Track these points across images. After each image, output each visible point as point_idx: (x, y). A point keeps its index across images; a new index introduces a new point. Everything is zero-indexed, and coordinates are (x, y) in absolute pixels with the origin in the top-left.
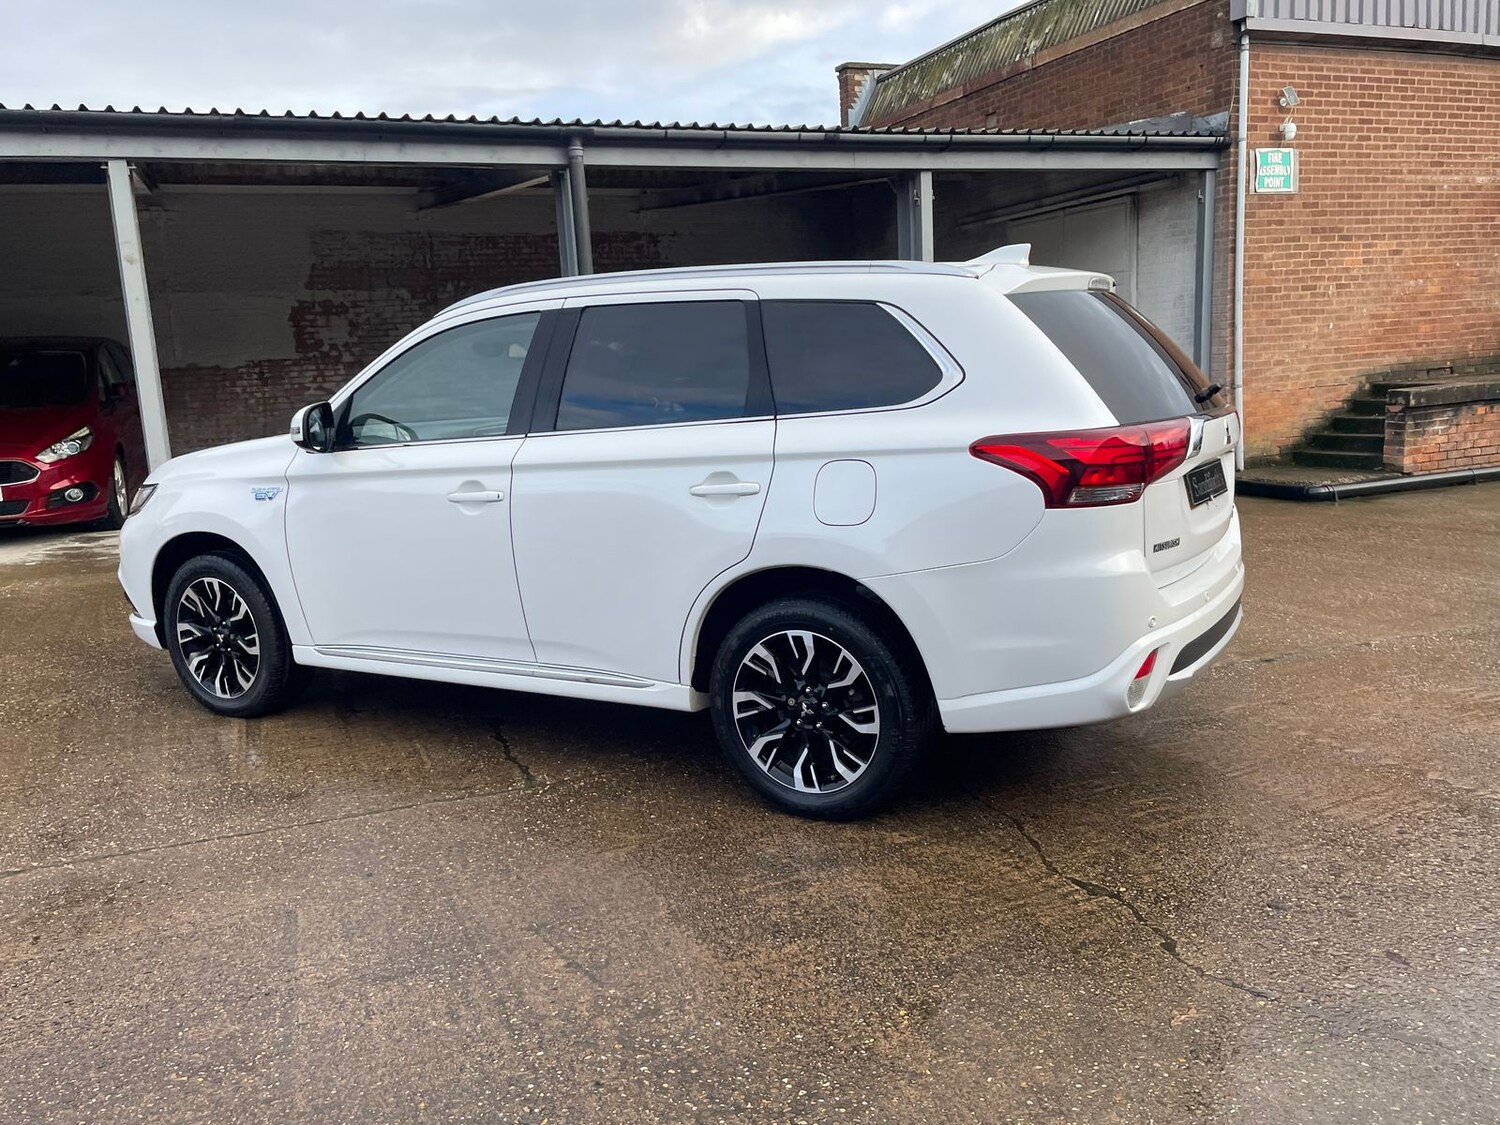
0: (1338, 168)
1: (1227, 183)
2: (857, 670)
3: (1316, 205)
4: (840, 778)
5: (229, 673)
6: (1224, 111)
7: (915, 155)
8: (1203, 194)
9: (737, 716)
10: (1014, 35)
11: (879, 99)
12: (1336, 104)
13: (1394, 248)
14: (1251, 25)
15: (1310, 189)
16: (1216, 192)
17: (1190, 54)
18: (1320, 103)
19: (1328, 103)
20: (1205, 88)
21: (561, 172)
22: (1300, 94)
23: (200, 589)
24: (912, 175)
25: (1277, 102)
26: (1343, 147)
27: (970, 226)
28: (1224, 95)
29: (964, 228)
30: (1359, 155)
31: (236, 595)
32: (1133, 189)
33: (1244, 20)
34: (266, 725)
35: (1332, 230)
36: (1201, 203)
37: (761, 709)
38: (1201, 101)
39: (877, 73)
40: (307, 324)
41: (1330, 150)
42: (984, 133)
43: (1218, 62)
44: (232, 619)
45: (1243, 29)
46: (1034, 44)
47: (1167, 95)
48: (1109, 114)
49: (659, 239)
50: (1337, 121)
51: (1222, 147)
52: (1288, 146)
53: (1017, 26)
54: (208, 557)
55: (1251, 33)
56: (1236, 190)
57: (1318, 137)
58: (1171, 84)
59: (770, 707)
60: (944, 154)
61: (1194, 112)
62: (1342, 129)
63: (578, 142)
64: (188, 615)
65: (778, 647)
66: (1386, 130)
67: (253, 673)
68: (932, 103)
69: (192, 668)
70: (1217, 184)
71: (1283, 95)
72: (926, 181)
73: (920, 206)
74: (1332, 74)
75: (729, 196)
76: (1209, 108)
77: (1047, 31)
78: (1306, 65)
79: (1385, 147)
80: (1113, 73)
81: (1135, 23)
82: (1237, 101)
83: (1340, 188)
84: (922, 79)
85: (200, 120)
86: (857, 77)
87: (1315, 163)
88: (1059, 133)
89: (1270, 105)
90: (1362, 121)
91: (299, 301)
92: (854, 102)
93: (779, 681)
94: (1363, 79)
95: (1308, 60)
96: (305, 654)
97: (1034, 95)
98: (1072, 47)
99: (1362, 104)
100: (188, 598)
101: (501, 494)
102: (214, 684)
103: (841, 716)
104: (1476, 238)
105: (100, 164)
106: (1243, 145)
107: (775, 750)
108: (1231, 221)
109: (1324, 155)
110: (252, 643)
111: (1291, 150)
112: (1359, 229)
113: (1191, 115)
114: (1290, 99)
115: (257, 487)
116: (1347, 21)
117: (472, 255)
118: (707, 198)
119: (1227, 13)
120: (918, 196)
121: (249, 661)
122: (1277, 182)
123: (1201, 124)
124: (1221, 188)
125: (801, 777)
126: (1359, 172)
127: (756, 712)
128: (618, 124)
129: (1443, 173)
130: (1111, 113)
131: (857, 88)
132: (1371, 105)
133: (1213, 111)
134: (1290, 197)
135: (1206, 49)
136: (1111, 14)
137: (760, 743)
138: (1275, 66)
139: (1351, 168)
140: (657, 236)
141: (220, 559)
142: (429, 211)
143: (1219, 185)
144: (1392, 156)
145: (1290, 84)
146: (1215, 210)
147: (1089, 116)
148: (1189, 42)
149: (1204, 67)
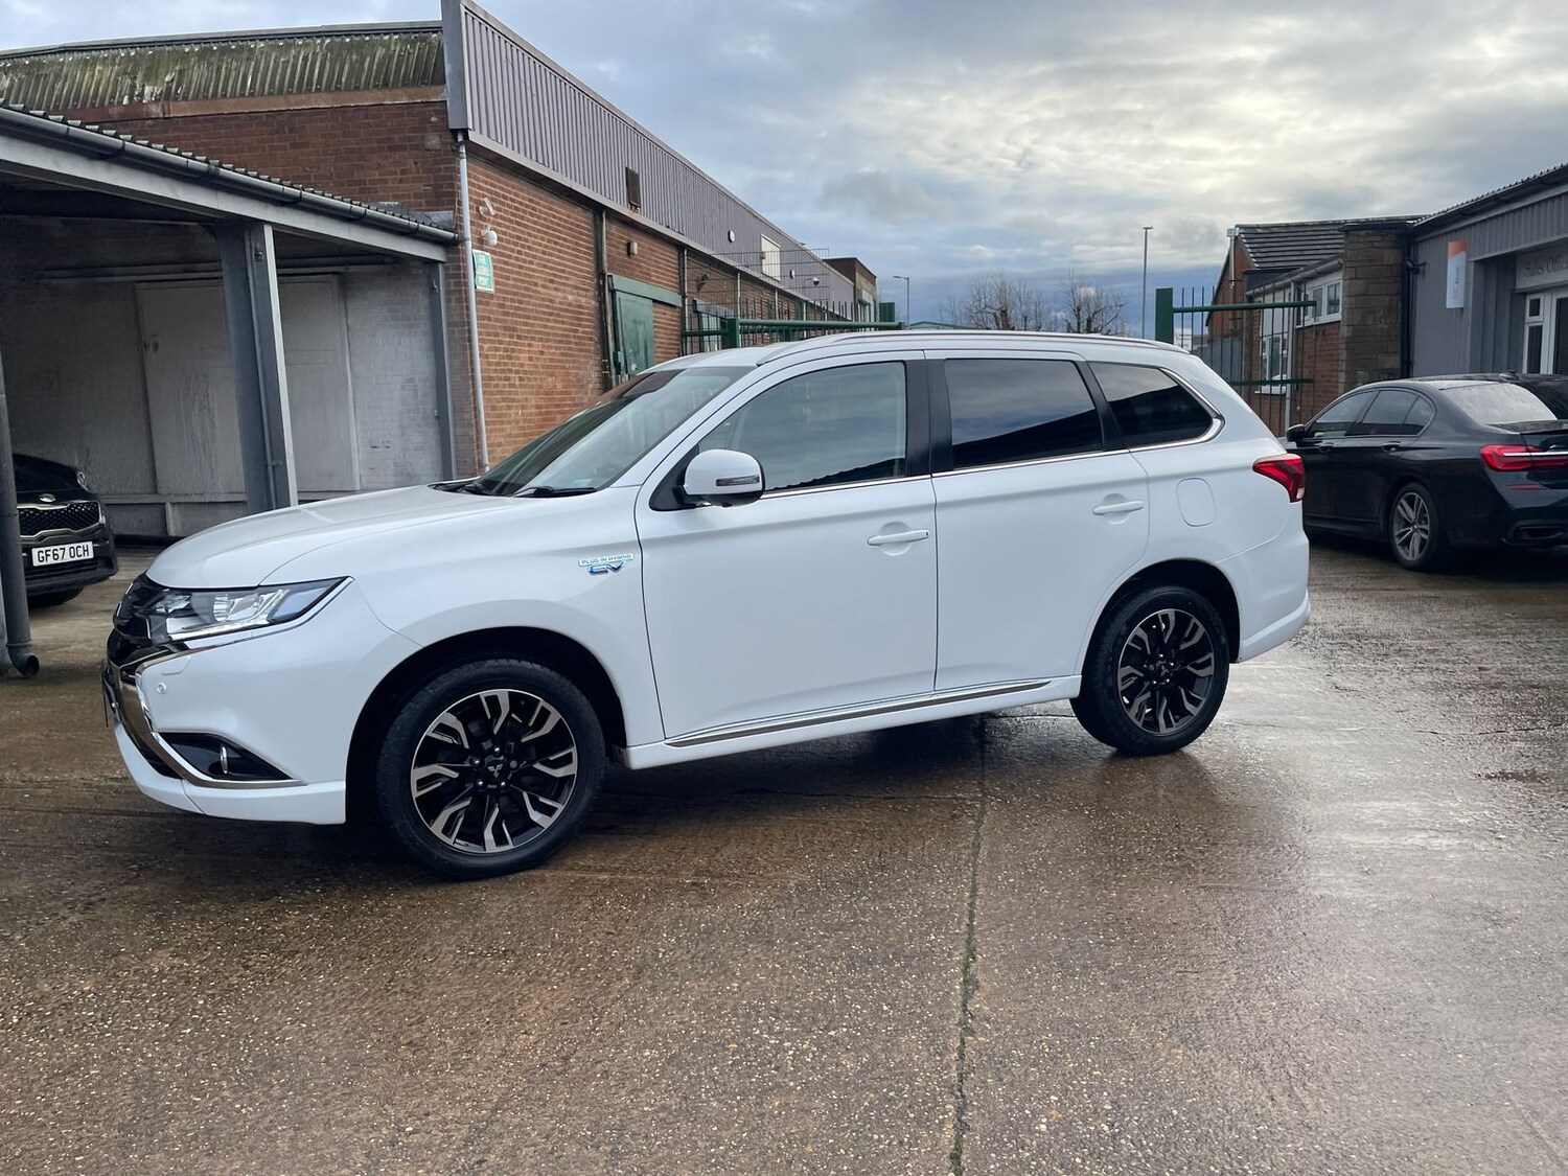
0: (511, 276)
1: (459, 275)
2: (1199, 630)
3: (501, 305)
6: (450, 210)
7: (263, 205)
8: (439, 287)
9: (1120, 688)
10: (106, 72)
13: (541, 349)
14: (469, 137)
15: (499, 290)
16: (447, 285)
17: (401, 148)
19: (501, 218)
20: (422, 184)
23: (468, 710)
24: (257, 224)
25: (478, 209)
26: (512, 258)
28: (446, 196)
30: (518, 266)
31: (540, 703)
32: (340, 269)
33: (464, 130)
35: (513, 329)
36: (432, 292)
38: (416, 196)
41: (505, 259)
42: (312, 192)
43: (436, 163)
44: (527, 739)
45: (460, 139)
46: (149, 90)
47: (372, 183)
50: (506, 234)
51: (452, 245)
52: (487, 250)
55: (469, 144)
56: (466, 284)
58: (377, 173)
60: (285, 209)
61: (410, 205)
62: (509, 242)
66: (528, 248)
67: (561, 801)
69: (438, 829)
70: (447, 276)
71: (484, 204)
72: (268, 233)
73: (263, 260)
74: (501, 193)
76: (427, 205)
77: (167, 79)
78: (489, 181)
79: (529, 262)
80: (293, 146)
82: (460, 203)
83: (513, 293)
87: (501, 269)
89: (474, 212)
90: (517, 237)
94: (515, 201)
95: (490, 177)
98: (228, 107)
99: (516, 223)
100: (439, 728)
101: (925, 531)
103: (1187, 668)
104: (573, 346)
106: (469, 243)
108: (464, 313)
110: (563, 762)
111: (488, 254)
112: (524, 331)
114: (490, 209)
119: (446, 120)
121: (555, 787)
122: (486, 282)
124: (453, 281)
125: (1165, 721)
126: (520, 281)
127: (1134, 681)
129: (556, 289)
132: (520, 224)
133: (434, 208)
134: (491, 296)
135: (420, 147)
136: (271, 83)
139: (516, 277)
143: (451, 278)
144: (532, 270)
145: (485, 195)
146: (448, 301)
148: (396, 137)
149: (419, 165)
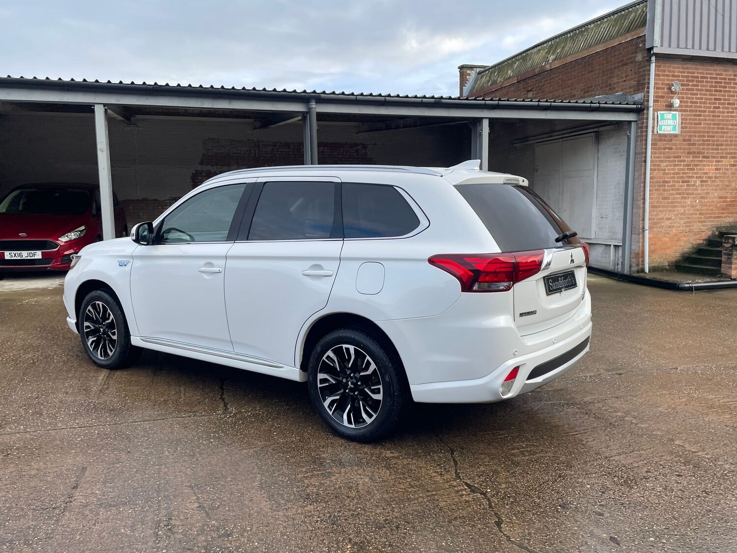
0: (702, 122)
1: (643, 128)
2: (373, 366)
3: (690, 140)
4: (364, 421)
5: (104, 347)
6: (642, 92)
7: (480, 110)
8: (631, 134)
9: (319, 386)
10: (543, 53)
11: (478, 82)
12: (702, 90)
13: (732, 163)
14: (655, 51)
15: (686, 132)
16: (637, 132)
17: (626, 64)
18: (693, 90)
19: (697, 90)
20: (632, 81)
21: (305, 115)
22: (682, 85)
23: (95, 307)
24: (479, 120)
25: (670, 89)
26: (705, 111)
27: (518, 145)
28: (642, 85)
29: (515, 145)
30: (713, 116)
31: (109, 310)
32: (596, 130)
33: (652, 48)
34: (118, 373)
35: (698, 153)
36: (629, 138)
37: (330, 383)
38: (630, 88)
39: (478, 70)
40: (198, 181)
41: (698, 113)
43: (639, 68)
44: (107, 322)
45: (652, 53)
46: (552, 58)
47: (614, 84)
48: (585, 93)
49: (367, 146)
50: (702, 98)
51: (640, 110)
52: (675, 110)
53: (543, 49)
54: (99, 292)
55: (656, 55)
56: (647, 132)
57: (691, 106)
58: (616, 79)
59: (334, 382)
60: (495, 111)
61: (627, 93)
62: (704, 103)
63: (314, 101)
64: (89, 319)
65: (339, 352)
66: (728, 104)
67: (114, 348)
68: (502, 85)
69: (89, 344)
70: (638, 128)
71: (673, 85)
72: (486, 123)
73: (482, 135)
74: (700, 75)
75: (398, 127)
76: (634, 91)
77: (558, 51)
78: (686, 70)
79: (728, 112)
80: (588, 73)
81: (599, 48)
82: (648, 88)
83: (704, 132)
84: (498, 73)
85: (137, 88)
86: (468, 72)
87: (690, 119)
88: (554, 102)
89: (666, 90)
90: (715, 99)
91: (196, 171)
92: (466, 83)
93: (339, 369)
94: (716, 78)
95: (687, 68)
96: (136, 341)
97: (550, 83)
98: (570, 59)
99: (716, 91)
100: (89, 310)
101: (221, 269)
102: (98, 351)
103: (366, 389)
105: (92, 106)
106: (651, 109)
107: (336, 404)
108: (644, 147)
109: (695, 115)
110: (114, 334)
111: (677, 112)
112: (713, 153)
113: (625, 95)
114: (676, 87)
115: (120, 260)
116: (708, 50)
117: (278, 151)
118: (388, 128)
119: (644, 45)
120: (482, 130)
121: (112, 342)
122: (669, 128)
123: (630, 99)
124: (640, 130)
125: (346, 419)
126: (714, 124)
127: (328, 384)
128: (334, 93)
130: (587, 92)
131: (468, 77)
132: (721, 91)
133: (636, 92)
134: (676, 136)
135: (634, 62)
136: (589, 44)
137: (329, 400)
138: (669, 71)
139: (709, 122)
140: (367, 145)
141: (103, 293)
142: (258, 130)
143: (638, 129)
144: (732, 117)
145: (677, 80)
146: (636, 141)
147: (576, 94)
148: (625, 58)
149: (632, 71)
